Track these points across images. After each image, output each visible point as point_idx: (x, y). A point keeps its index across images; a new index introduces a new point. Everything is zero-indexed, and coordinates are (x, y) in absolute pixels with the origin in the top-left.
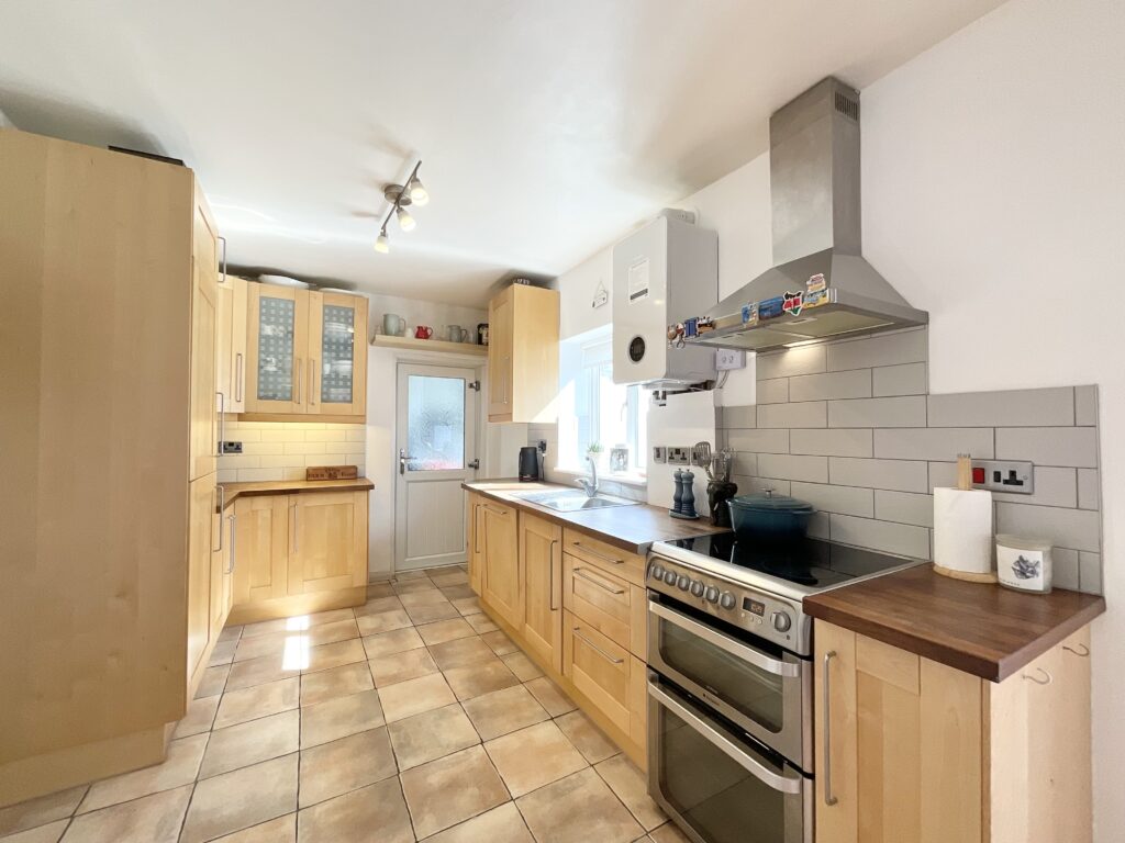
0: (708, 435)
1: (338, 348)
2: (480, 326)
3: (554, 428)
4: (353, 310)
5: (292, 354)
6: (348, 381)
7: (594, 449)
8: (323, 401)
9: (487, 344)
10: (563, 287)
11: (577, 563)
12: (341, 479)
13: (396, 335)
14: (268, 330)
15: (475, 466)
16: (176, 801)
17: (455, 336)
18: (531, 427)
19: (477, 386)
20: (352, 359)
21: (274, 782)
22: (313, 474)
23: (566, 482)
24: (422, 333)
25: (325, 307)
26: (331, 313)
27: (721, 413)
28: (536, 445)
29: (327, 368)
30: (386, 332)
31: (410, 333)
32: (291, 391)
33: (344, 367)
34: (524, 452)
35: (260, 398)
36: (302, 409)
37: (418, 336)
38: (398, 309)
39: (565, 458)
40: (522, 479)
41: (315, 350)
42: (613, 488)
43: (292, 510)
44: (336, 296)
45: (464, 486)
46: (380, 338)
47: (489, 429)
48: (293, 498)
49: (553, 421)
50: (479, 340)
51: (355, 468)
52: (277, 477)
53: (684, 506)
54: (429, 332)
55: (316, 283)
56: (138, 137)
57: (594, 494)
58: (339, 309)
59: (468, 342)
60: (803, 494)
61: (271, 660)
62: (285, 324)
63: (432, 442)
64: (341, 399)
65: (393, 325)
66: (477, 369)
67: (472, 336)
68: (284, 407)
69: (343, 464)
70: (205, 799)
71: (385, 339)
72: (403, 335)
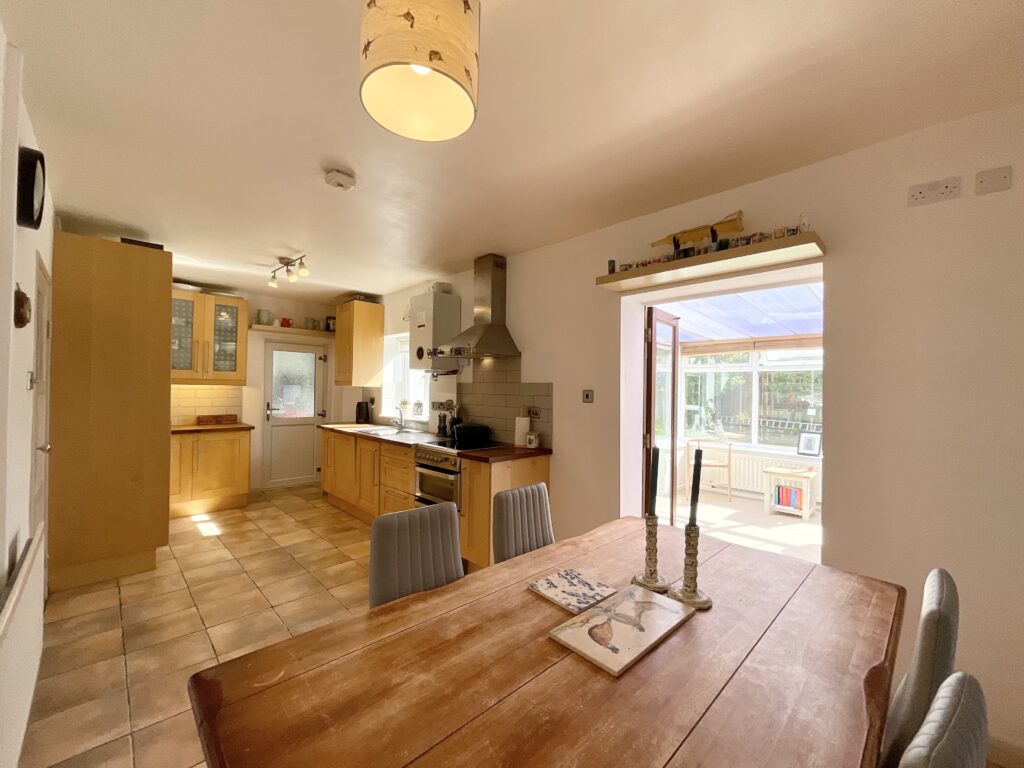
0: (453, 397)
1: (225, 334)
2: (328, 318)
3: (379, 390)
4: (237, 308)
5: (192, 337)
6: (232, 357)
7: (404, 403)
8: (214, 370)
9: (334, 331)
10: (386, 302)
11: (387, 459)
12: (225, 423)
13: (267, 324)
15: (323, 415)
17: (310, 325)
18: (365, 390)
19: (324, 359)
20: (236, 342)
22: (200, 420)
23: (387, 423)
24: (286, 323)
25: (216, 305)
26: (220, 308)
27: (460, 386)
28: (368, 401)
29: (218, 347)
30: (259, 322)
31: (277, 323)
32: (191, 363)
33: (230, 347)
34: (359, 405)
36: (199, 376)
37: (282, 325)
38: (268, 306)
39: (387, 409)
40: (358, 422)
41: (210, 337)
42: (412, 425)
43: (195, 444)
44: (223, 298)
45: (318, 427)
46: (255, 326)
47: (334, 388)
48: (196, 435)
49: (378, 386)
50: (328, 328)
51: (234, 416)
53: (442, 431)
54: (291, 322)
55: (207, 288)
57: (401, 428)
58: (227, 307)
59: (319, 330)
60: (486, 422)
62: (186, 317)
63: (282, 397)
64: (228, 367)
65: (264, 317)
66: (324, 346)
67: (322, 325)
68: (185, 374)
69: (224, 413)
71: (259, 327)
72: (271, 324)
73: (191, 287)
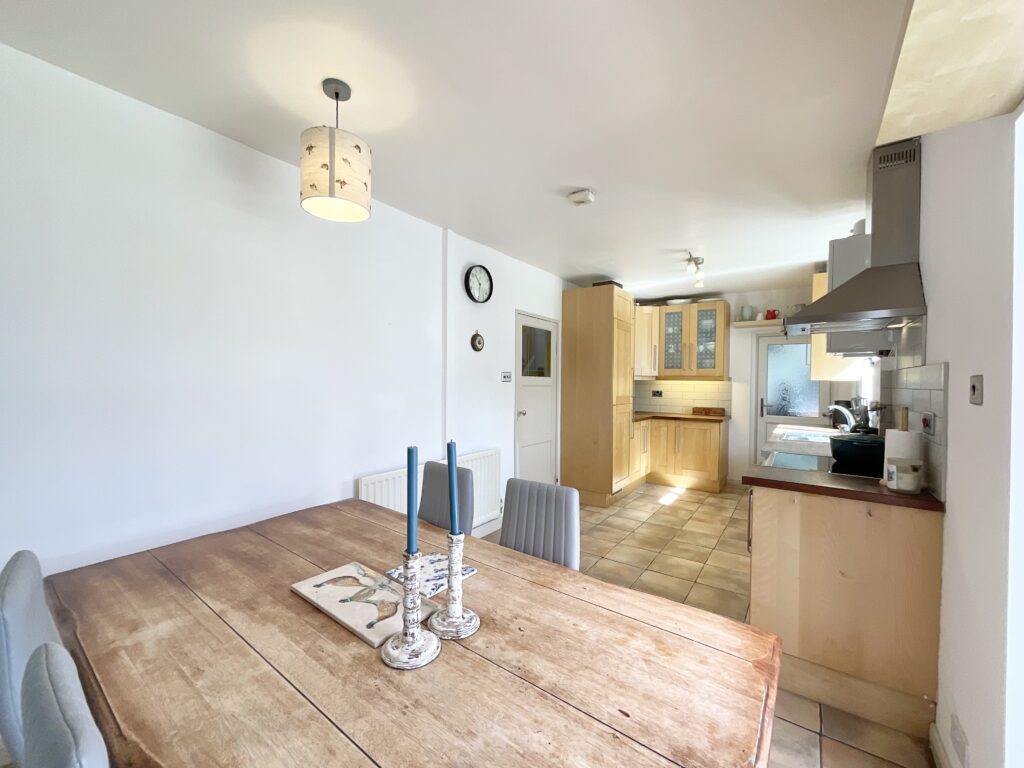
1: (707, 335)
4: (716, 310)
5: (681, 342)
6: (712, 355)
8: (698, 367)
12: (715, 415)
13: (749, 319)
14: (670, 330)
16: (604, 517)
20: (715, 341)
21: (632, 524)
22: (696, 411)
24: (771, 315)
25: (699, 311)
26: (702, 315)
29: (702, 348)
30: (743, 319)
31: (760, 317)
32: (681, 363)
33: (711, 346)
35: (666, 368)
36: (687, 372)
37: (767, 318)
41: (694, 339)
44: (705, 303)
48: (678, 422)
49: (857, 379)
51: (723, 410)
52: (678, 412)
54: (776, 313)
55: (695, 298)
56: (603, 277)
58: (707, 311)
61: (656, 497)
62: (678, 326)
64: (710, 367)
65: (747, 313)
68: (676, 372)
69: (716, 406)
70: (611, 519)
71: (742, 323)
72: (754, 320)
73: (683, 301)
